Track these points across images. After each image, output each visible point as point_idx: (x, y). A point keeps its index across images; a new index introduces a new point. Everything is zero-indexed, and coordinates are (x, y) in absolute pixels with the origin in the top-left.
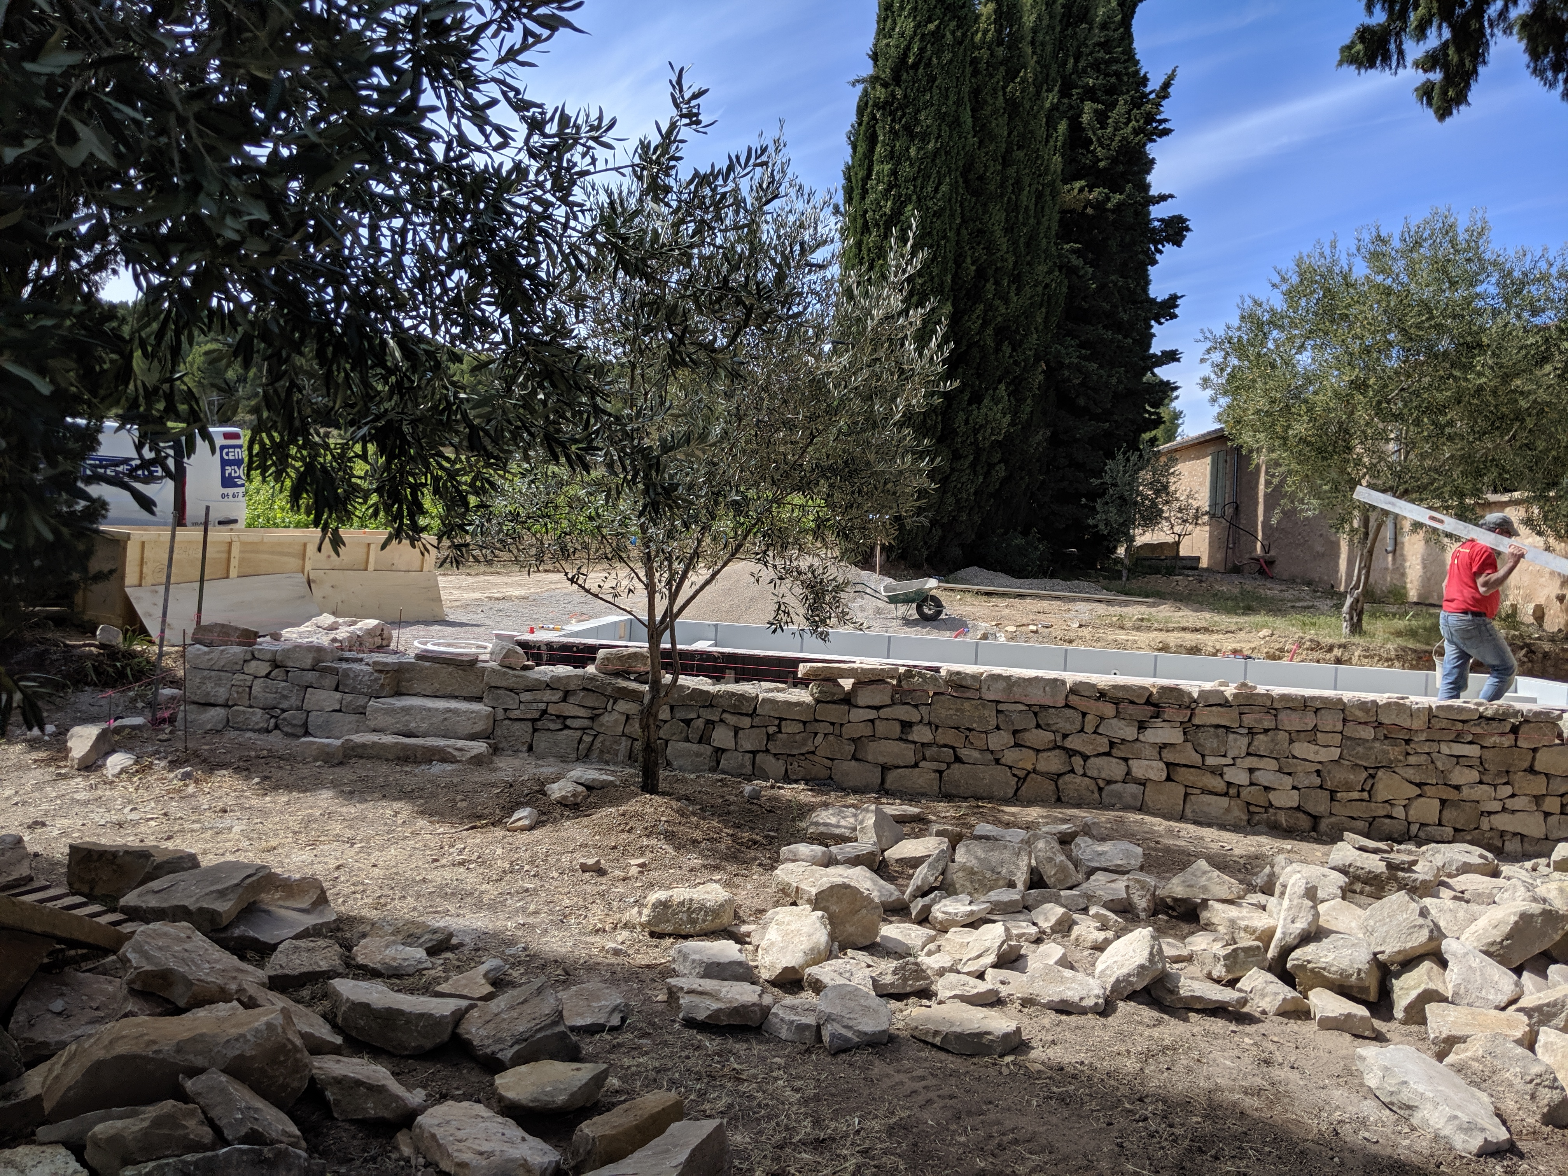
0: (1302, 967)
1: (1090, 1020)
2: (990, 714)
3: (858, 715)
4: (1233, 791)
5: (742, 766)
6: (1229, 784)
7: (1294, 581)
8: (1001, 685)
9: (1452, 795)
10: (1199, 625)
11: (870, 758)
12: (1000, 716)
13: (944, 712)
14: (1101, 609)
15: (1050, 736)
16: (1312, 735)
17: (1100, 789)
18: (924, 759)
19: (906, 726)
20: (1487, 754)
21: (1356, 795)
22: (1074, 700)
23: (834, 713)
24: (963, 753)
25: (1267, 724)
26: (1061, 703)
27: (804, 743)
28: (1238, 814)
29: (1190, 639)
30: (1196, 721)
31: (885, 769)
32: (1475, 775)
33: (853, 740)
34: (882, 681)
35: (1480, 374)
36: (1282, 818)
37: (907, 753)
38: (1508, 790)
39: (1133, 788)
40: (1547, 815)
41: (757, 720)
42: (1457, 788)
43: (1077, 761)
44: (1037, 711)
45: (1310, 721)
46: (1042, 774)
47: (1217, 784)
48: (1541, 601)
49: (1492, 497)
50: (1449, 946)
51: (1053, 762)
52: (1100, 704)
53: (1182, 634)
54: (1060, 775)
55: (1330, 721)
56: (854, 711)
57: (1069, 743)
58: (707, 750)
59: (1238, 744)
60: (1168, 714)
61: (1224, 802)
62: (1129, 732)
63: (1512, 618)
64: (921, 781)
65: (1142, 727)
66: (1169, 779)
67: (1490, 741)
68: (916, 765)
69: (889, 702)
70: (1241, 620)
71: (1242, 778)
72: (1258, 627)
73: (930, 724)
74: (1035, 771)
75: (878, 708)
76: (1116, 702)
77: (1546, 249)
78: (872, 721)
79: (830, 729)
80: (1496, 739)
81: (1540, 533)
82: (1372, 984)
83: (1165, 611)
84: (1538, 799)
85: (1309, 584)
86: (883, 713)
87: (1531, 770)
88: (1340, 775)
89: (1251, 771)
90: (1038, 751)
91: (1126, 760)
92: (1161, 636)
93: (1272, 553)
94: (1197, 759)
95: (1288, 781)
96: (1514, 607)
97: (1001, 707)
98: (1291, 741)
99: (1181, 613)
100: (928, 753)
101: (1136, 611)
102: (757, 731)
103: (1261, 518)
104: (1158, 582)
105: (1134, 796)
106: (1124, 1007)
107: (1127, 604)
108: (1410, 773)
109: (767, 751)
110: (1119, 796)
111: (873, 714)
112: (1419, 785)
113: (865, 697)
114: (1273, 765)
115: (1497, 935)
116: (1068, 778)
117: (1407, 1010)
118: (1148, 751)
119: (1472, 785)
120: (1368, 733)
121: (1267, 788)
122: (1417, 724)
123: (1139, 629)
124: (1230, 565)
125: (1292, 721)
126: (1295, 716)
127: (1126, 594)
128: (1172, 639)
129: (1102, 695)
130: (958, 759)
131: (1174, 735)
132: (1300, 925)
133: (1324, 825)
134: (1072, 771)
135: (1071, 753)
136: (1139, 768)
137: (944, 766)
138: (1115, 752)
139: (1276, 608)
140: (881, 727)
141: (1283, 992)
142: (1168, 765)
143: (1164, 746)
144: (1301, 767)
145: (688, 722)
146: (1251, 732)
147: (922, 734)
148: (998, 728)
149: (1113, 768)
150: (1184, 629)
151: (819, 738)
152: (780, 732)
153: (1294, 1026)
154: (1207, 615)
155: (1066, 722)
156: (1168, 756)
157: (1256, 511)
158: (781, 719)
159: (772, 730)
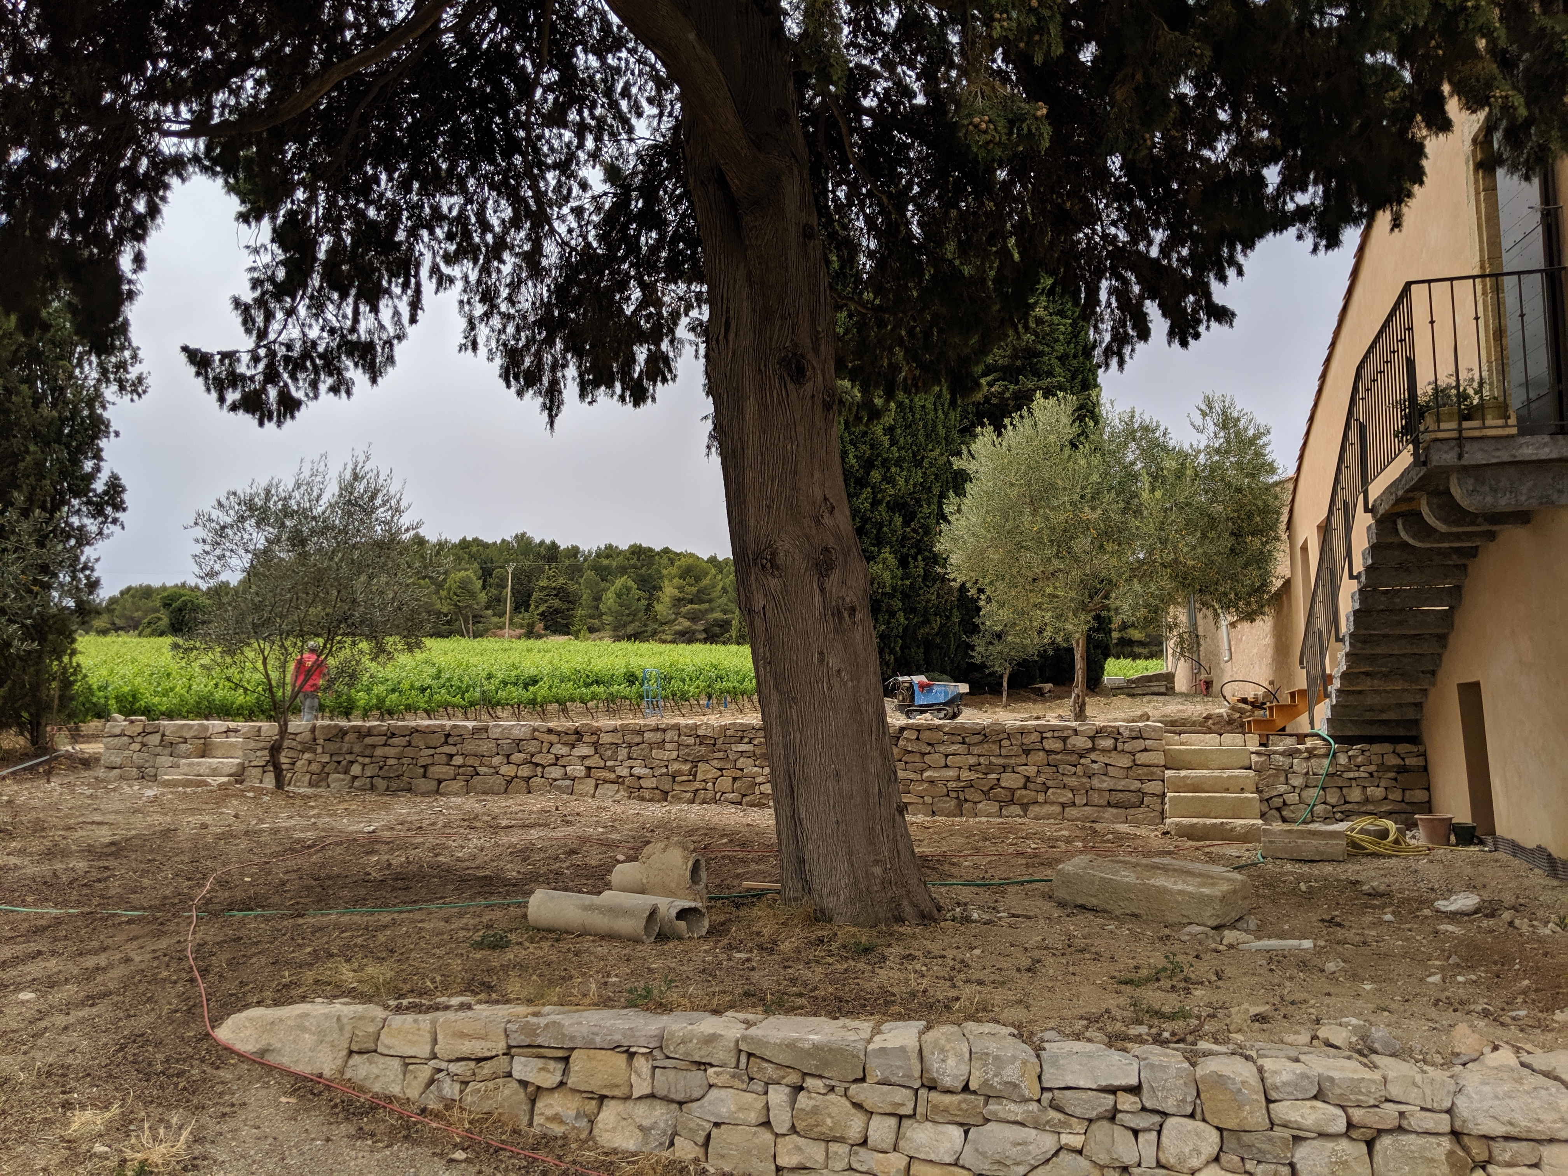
2: (494, 747)
4: (621, 780)
6: (619, 776)
8: (499, 729)
9: (739, 774)
11: (432, 776)
12: (498, 747)
13: (469, 747)
15: (525, 756)
16: (661, 745)
17: (551, 784)
18: (459, 774)
19: (451, 756)
20: (757, 749)
21: (685, 778)
22: (535, 734)
23: (413, 752)
24: (479, 769)
25: (637, 740)
26: (529, 737)
28: (624, 792)
31: (440, 782)
32: (750, 762)
33: (423, 766)
36: (648, 795)
37: (451, 771)
39: (568, 782)
42: (741, 770)
43: (539, 769)
44: (518, 743)
45: (659, 736)
46: (520, 778)
47: (612, 777)
51: (525, 771)
52: (549, 736)
54: (530, 778)
55: (672, 736)
56: (423, 750)
57: (535, 759)
58: (348, 777)
59: (623, 753)
62: (563, 750)
64: (457, 786)
65: (572, 747)
66: (587, 776)
67: (758, 742)
68: (455, 778)
69: (441, 743)
71: (625, 772)
73: (462, 754)
74: (516, 776)
75: (435, 747)
78: (433, 755)
79: (411, 761)
80: (761, 741)
86: (438, 750)
88: (677, 767)
89: (630, 768)
90: (518, 765)
91: (564, 767)
94: (602, 764)
95: (650, 772)
97: (499, 742)
98: (651, 749)
100: (461, 771)
102: (374, 765)
105: (570, 787)
108: (715, 763)
109: (379, 775)
110: (560, 787)
111: (433, 751)
112: (721, 770)
114: (642, 763)
116: (534, 779)
118: (576, 761)
119: (749, 768)
120: (691, 741)
121: (639, 778)
122: (718, 734)
129: (549, 730)
130: (477, 773)
131: (589, 751)
133: (670, 797)
134: (536, 775)
135: (535, 765)
136: (571, 771)
137: (469, 777)
138: (558, 763)
140: (437, 759)
142: (586, 767)
143: (584, 758)
144: (657, 764)
145: (339, 762)
146: (630, 746)
147: (458, 760)
148: (497, 754)
149: (558, 772)
151: (406, 767)
152: (386, 764)
155: (532, 747)
156: (587, 763)
158: (387, 757)
159: (382, 764)
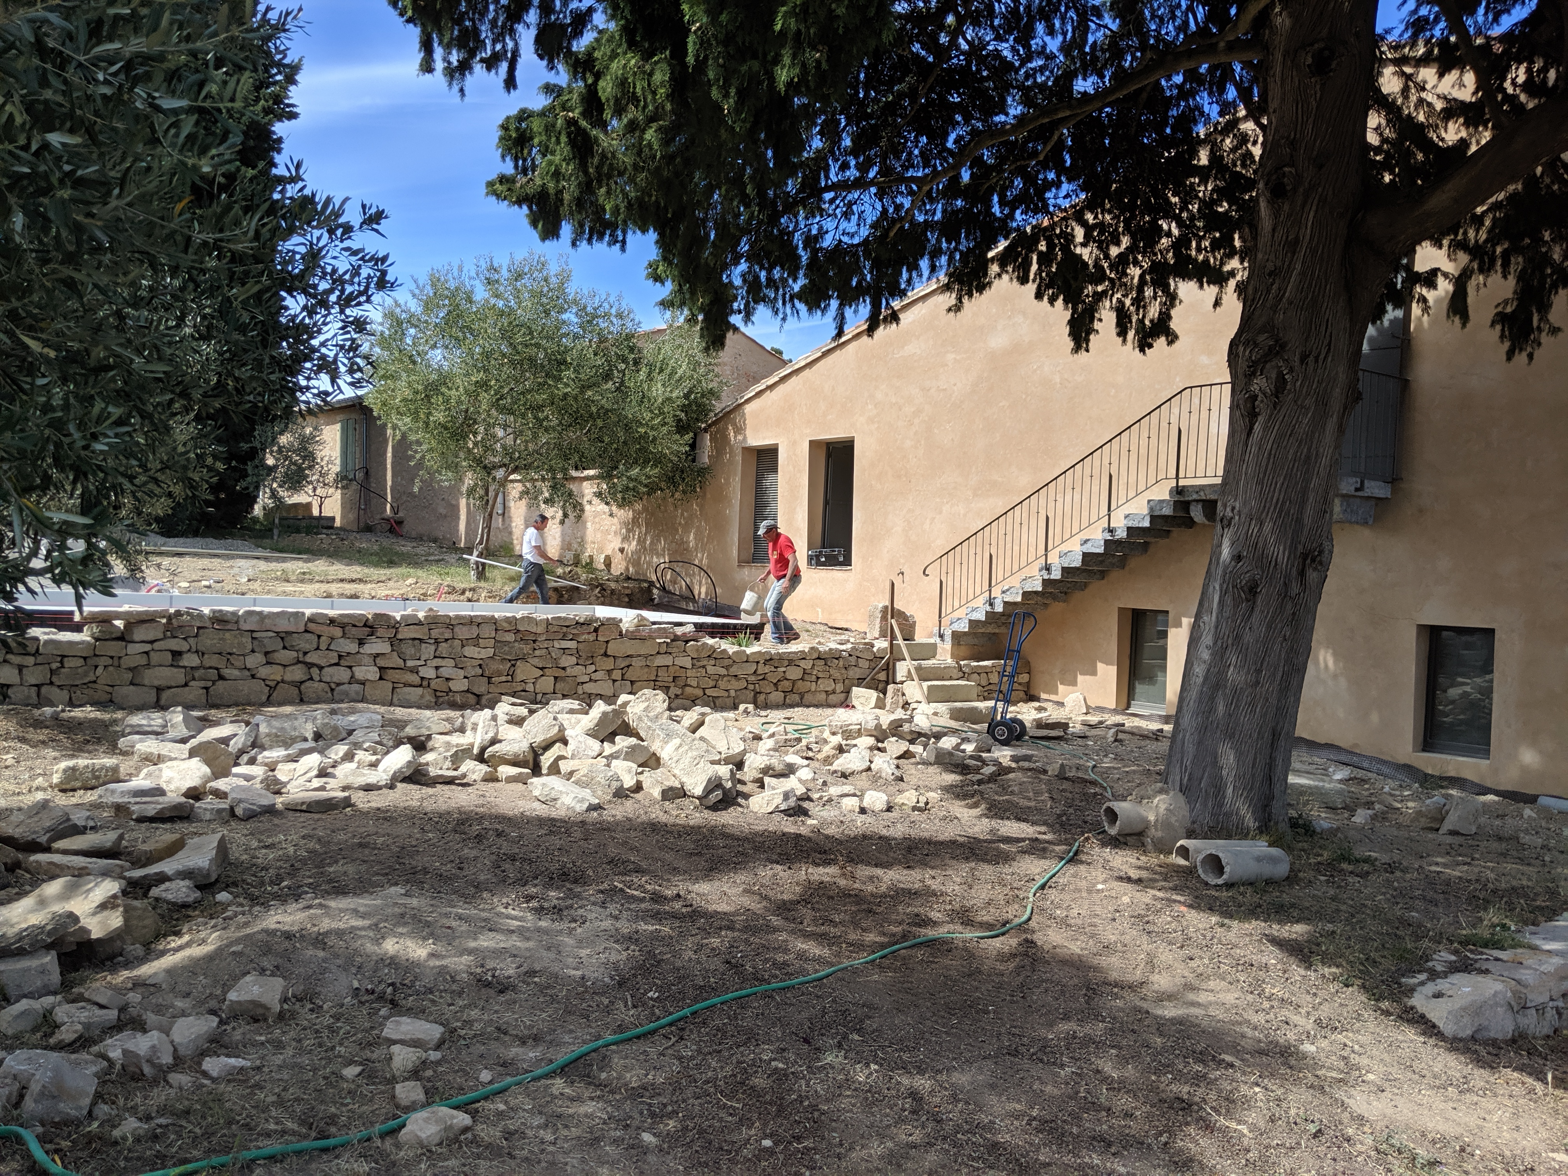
0: (493, 756)
1: (385, 791)
2: (247, 640)
3: (133, 649)
4: (425, 683)
5: (29, 697)
6: (422, 678)
7: (421, 539)
8: (256, 618)
9: (561, 673)
10: (354, 576)
11: (146, 682)
12: (256, 643)
13: (209, 641)
14: (262, 565)
15: (295, 654)
16: (476, 641)
17: (332, 690)
18: (194, 679)
19: (177, 654)
20: (581, 646)
21: (504, 679)
22: (311, 626)
23: (114, 648)
24: (226, 672)
25: (447, 636)
26: (302, 629)
27: (86, 674)
28: (429, 698)
29: (350, 588)
30: (399, 636)
31: (159, 690)
32: (573, 660)
33: (130, 669)
34: (152, 621)
35: (567, 385)
36: (458, 698)
37: (179, 676)
38: (593, 668)
39: (356, 687)
40: (614, 681)
41: (40, 659)
42: (564, 669)
43: (315, 671)
44: (283, 636)
45: (475, 631)
46: (289, 683)
47: (414, 679)
48: (609, 552)
49: (574, 473)
50: (568, 733)
51: (297, 673)
52: (331, 628)
53: (340, 585)
54: (302, 683)
55: (488, 631)
56: (130, 646)
57: (309, 659)
59: (428, 650)
60: (380, 632)
61: (420, 691)
62: (353, 647)
63: (589, 566)
64: (191, 697)
65: (361, 643)
66: (381, 678)
67: (582, 638)
68: (186, 685)
69: (161, 636)
70: (388, 572)
71: (429, 673)
72: (405, 577)
73: (197, 652)
74: (283, 681)
75: (152, 642)
76: (343, 626)
77: (608, 295)
78: (147, 653)
79: (110, 662)
80: (586, 636)
81: (607, 504)
82: (530, 758)
83: (320, 566)
84: (609, 672)
85: (435, 541)
86: (156, 646)
87: (605, 655)
88: (495, 666)
89: (437, 668)
90: (285, 666)
91: (350, 667)
92: (324, 587)
93: (401, 514)
94: (400, 663)
95: (461, 673)
96: (591, 557)
97: (255, 635)
98: (463, 646)
99: (334, 567)
100: (197, 674)
101: (295, 566)
102: (40, 668)
103: (389, 483)
104: (303, 539)
105: (357, 693)
106: (399, 785)
107: (284, 560)
108: (536, 661)
109: (51, 683)
110: (347, 694)
111: (147, 647)
112: (542, 669)
113: (140, 634)
114: (452, 663)
115: (591, 725)
116: (308, 684)
117: (549, 768)
118: (368, 660)
119: (572, 666)
120: (510, 637)
121: (448, 679)
122: (540, 629)
123: (302, 581)
124: (362, 525)
125: (463, 633)
126: (465, 629)
127: (281, 551)
128: (334, 588)
129: (332, 621)
130: (221, 677)
131: (383, 647)
132: (491, 735)
133: (484, 701)
134: (311, 679)
135: (310, 665)
136: (360, 673)
137: (210, 684)
138: (342, 662)
139: (414, 561)
140: (155, 658)
141: (483, 768)
142: (380, 668)
143: (377, 656)
144: (469, 663)
146: (437, 642)
147: (191, 660)
148: (253, 651)
149: (342, 674)
150: (342, 580)
151: (100, 670)
152: (63, 667)
153: (491, 785)
154: (358, 568)
155: (306, 643)
156: (381, 662)
157: (385, 475)
158: (63, 656)
159: (54, 666)
